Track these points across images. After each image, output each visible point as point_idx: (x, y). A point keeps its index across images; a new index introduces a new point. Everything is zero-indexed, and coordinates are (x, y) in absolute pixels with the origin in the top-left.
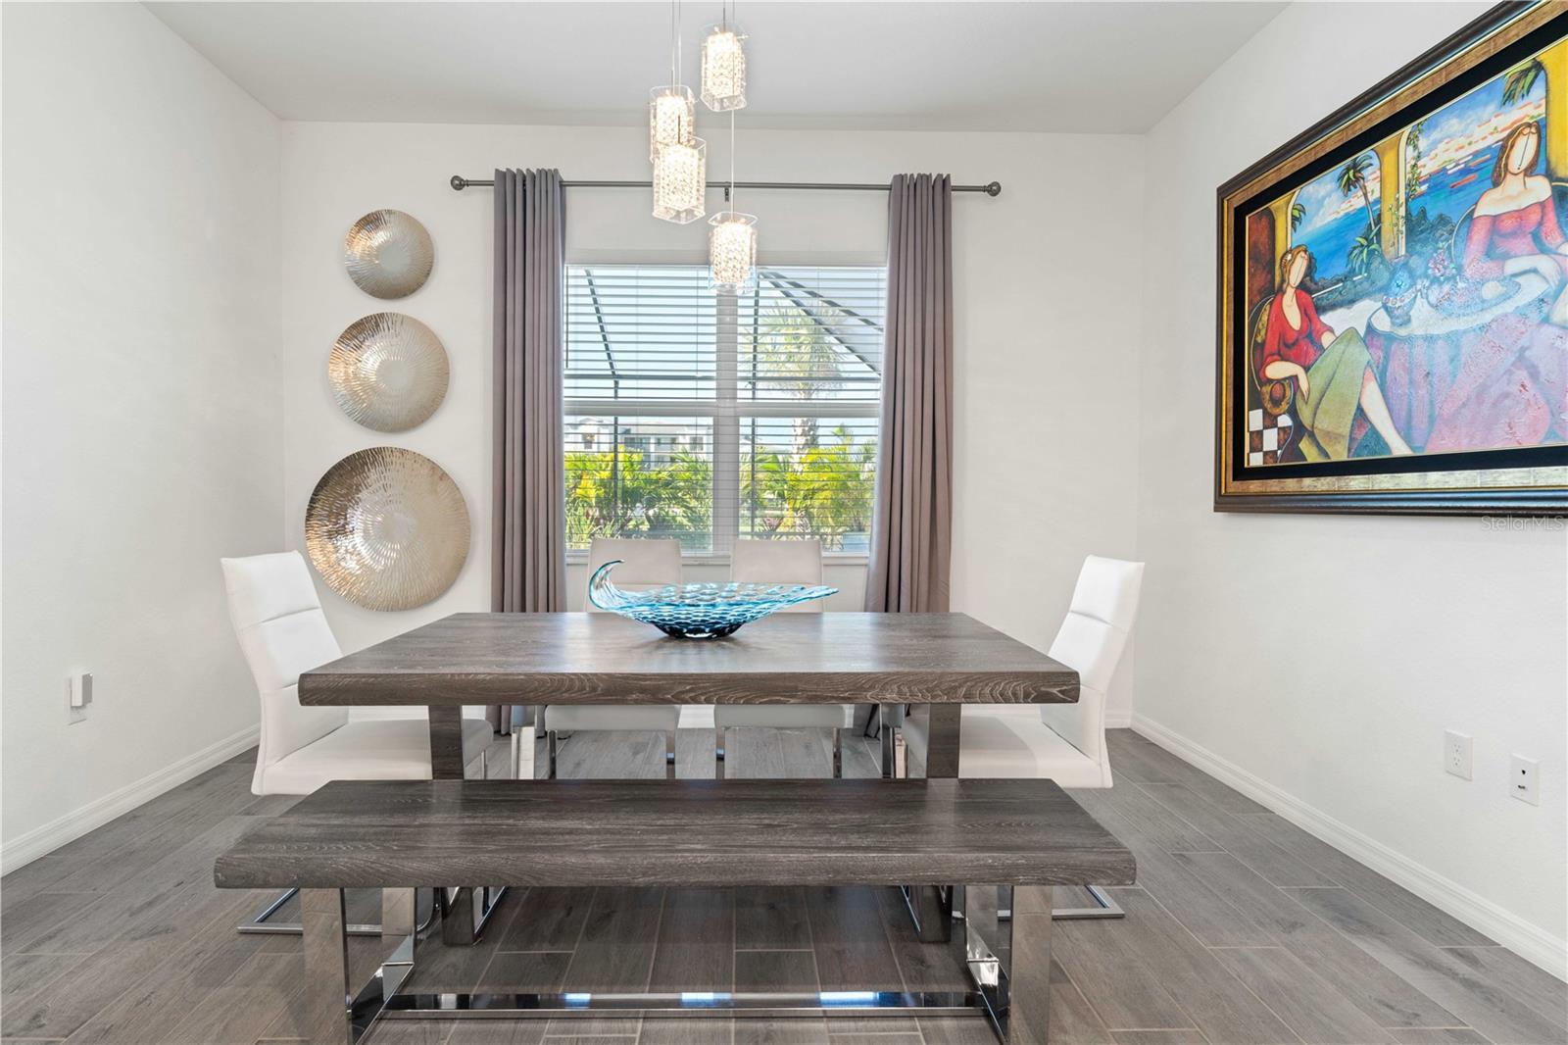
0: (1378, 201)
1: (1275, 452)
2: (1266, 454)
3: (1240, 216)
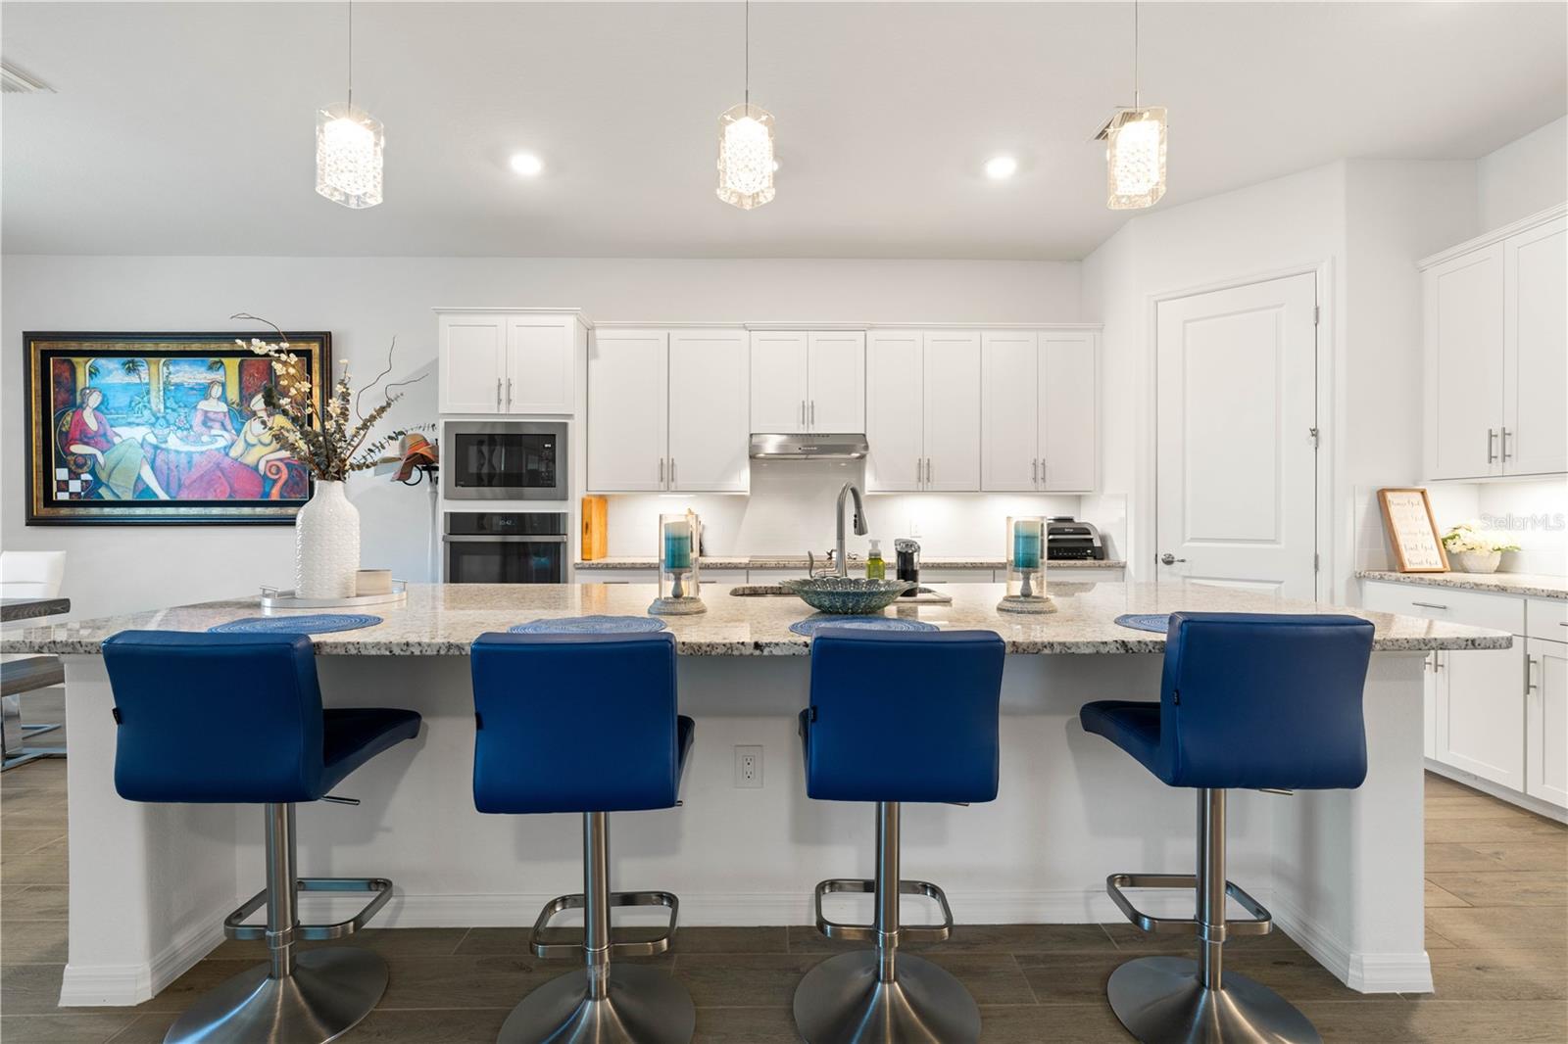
0: (147, 384)
1: (80, 493)
2: (71, 494)
3: (46, 355)
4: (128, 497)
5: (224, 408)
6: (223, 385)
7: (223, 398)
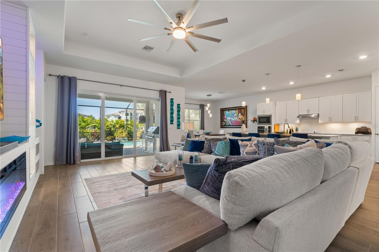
0: (230, 113)
3: (222, 111)
4: (228, 125)
5: (236, 115)
6: (236, 113)
7: (236, 114)
